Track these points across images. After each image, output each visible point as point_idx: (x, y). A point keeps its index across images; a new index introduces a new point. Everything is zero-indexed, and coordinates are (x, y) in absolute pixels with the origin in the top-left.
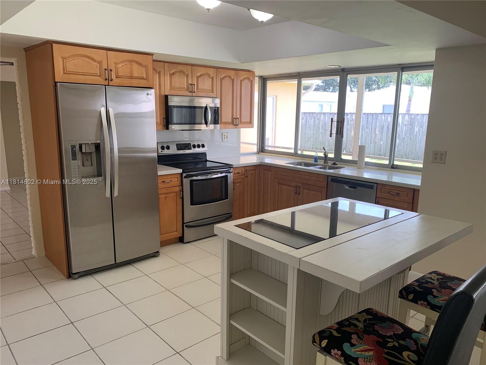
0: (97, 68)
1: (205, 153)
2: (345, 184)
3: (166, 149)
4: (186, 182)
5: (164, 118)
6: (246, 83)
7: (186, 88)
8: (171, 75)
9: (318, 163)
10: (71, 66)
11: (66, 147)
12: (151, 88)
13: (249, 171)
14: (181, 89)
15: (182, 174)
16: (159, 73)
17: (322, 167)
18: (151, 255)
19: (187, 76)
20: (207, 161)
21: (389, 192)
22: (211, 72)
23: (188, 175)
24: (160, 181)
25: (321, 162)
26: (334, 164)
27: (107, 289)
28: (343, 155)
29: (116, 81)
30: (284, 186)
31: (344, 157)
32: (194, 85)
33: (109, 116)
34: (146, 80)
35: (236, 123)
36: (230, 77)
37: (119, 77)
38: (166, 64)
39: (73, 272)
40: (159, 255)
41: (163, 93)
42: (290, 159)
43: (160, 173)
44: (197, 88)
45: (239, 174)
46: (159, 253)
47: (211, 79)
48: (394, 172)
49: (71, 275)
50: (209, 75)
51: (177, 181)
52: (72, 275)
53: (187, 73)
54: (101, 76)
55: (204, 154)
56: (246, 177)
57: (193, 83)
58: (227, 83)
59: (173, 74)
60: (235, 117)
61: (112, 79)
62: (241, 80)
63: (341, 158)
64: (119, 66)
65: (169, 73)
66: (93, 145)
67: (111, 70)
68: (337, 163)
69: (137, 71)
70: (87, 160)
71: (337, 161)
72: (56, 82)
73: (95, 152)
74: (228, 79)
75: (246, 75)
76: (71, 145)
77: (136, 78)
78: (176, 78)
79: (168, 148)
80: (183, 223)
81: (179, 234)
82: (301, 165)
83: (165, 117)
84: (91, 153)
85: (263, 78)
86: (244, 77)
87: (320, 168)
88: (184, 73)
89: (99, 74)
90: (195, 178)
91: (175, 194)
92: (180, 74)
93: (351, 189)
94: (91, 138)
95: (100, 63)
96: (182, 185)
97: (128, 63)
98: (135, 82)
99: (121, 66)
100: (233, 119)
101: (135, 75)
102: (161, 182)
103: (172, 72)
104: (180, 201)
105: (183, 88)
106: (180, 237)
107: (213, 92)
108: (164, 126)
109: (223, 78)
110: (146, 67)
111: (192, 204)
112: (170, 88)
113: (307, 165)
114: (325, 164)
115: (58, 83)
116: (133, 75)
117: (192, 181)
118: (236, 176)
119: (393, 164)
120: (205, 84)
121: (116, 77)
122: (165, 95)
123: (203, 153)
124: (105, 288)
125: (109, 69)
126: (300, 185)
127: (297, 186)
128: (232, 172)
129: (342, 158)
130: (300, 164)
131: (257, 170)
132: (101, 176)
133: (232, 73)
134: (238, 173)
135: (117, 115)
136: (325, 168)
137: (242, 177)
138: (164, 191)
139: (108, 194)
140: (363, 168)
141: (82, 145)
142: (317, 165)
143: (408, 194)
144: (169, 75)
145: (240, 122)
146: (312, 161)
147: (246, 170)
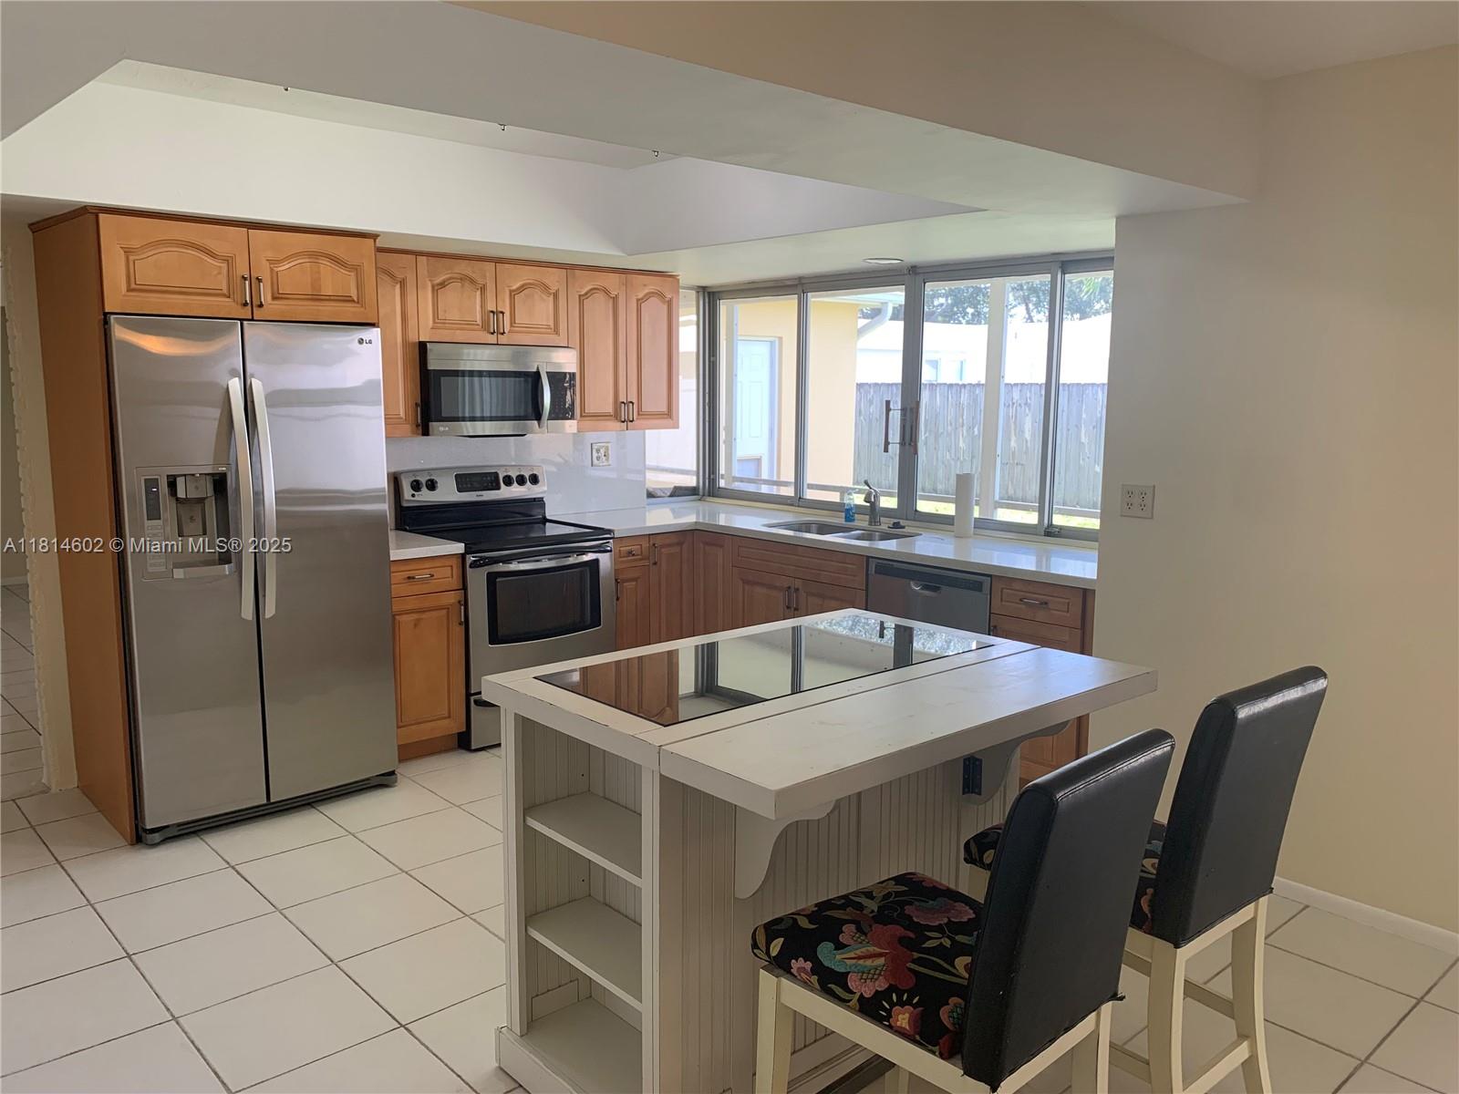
0: (219, 273)
1: (541, 500)
2: (913, 580)
3: (424, 489)
4: (477, 580)
5: (416, 404)
6: (654, 309)
7: (479, 322)
8: (436, 288)
9: (856, 523)
10: (147, 271)
11: (132, 485)
12: (373, 325)
13: (662, 546)
14: (467, 325)
15: (463, 556)
16: (403, 283)
17: (863, 534)
18: (374, 783)
19: (483, 289)
20: (545, 520)
21: (1021, 600)
22: (554, 279)
23: (481, 558)
24: (397, 577)
25: (862, 521)
26: (896, 525)
27: (237, 871)
28: (920, 499)
29: (272, 307)
30: (758, 590)
31: (924, 506)
32: (503, 313)
33: (253, 402)
34: (358, 302)
35: (625, 414)
36: (606, 292)
37: (280, 296)
38: (422, 260)
39: (148, 827)
40: (396, 782)
41: (414, 338)
42: (782, 513)
43: (395, 554)
44: (513, 322)
45: (634, 555)
46: (393, 777)
47: (552, 296)
48: (1051, 544)
49: (140, 836)
50: (545, 288)
51: (450, 575)
52: (144, 834)
53: (480, 281)
54: (232, 296)
55: (539, 502)
56: (655, 564)
57: (499, 309)
58: (598, 310)
59: (443, 285)
60: (622, 398)
61: (261, 302)
62: (638, 300)
63: (916, 510)
64: (280, 269)
65: (430, 284)
66: (208, 477)
67: (259, 280)
68: (902, 523)
69: (333, 280)
70: (191, 518)
71: (906, 519)
72: (106, 314)
73: (213, 498)
74: (600, 296)
75: (653, 284)
76: (145, 480)
77: (329, 299)
78: (451, 297)
79: (432, 485)
80: (468, 695)
81: (457, 726)
82: (809, 531)
83: (419, 402)
84: (201, 501)
85: (709, 293)
86: (647, 291)
87: (858, 538)
88: (472, 281)
89: (225, 291)
90: (501, 567)
91: (444, 612)
92: (463, 286)
93: (927, 593)
94: (202, 461)
95: (229, 261)
96: (465, 588)
97: (307, 260)
98: (327, 311)
99: (287, 266)
100: (618, 404)
101: (328, 290)
102: (404, 579)
103: (438, 280)
104: (458, 631)
105: (471, 323)
106: (460, 734)
107: (556, 332)
108: (417, 426)
109: (586, 294)
110: (356, 269)
111: (495, 638)
112: (434, 322)
113: (824, 529)
114: (873, 528)
115: (112, 317)
116: (320, 291)
117: (492, 578)
118: (622, 562)
119: (1052, 524)
120: (538, 311)
121: (274, 298)
122: (420, 342)
123: (535, 499)
124: (233, 868)
125: (254, 275)
126: (798, 583)
127: (789, 588)
128: (611, 551)
129: (918, 509)
130: (806, 527)
131: (685, 546)
132: (229, 562)
133: (612, 282)
134: (630, 553)
135: (275, 399)
136: (869, 537)
137: (641, 563)
138: (412, 604)
139: (248, 612)
140: (971, 537)
141: (178, 479)
142: (851, 529)
143: (1068, 604)
144: (430, 288)
145: (639, 414)
146: (839, 520)
147: (654, 545)
